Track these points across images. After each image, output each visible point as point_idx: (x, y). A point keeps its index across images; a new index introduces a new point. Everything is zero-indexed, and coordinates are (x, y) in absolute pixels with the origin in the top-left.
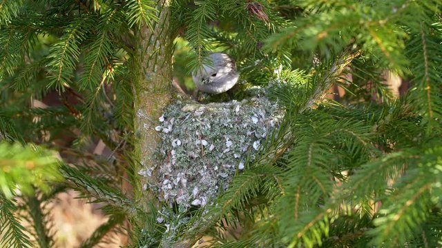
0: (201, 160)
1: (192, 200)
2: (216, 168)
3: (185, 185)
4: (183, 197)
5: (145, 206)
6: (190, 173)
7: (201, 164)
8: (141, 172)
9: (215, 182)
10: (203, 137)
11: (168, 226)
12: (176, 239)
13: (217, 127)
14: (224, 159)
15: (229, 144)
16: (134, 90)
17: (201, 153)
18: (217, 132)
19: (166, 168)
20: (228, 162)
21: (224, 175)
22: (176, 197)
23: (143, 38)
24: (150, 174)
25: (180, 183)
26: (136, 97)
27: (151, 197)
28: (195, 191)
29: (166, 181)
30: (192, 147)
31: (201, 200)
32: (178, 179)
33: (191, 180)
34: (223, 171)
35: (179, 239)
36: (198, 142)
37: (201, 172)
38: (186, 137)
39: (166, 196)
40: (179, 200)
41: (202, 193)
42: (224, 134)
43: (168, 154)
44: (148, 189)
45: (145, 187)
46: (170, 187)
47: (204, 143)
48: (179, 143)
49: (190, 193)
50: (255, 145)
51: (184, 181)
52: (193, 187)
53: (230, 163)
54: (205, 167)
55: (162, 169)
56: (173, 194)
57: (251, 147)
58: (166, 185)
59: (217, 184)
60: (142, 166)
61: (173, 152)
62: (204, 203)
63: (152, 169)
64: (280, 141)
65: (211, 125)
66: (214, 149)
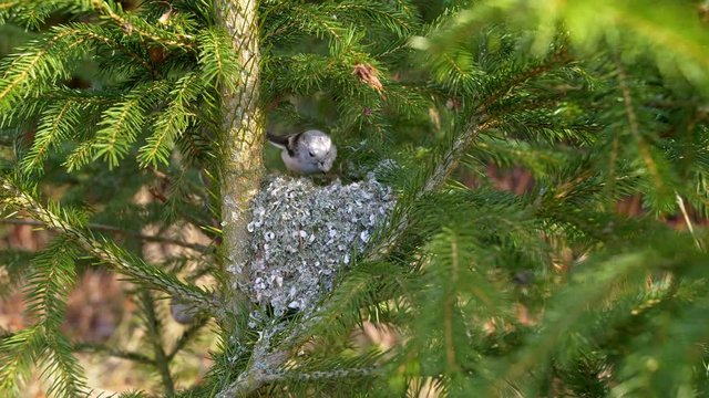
0: (300, 255)
1: (289, 302)
2: (318, 264)
3: (281, 285)
4: (278, 299)
5: (235, 308)
6: (287, 270)
7: (300, 259)
8: (229, 269)
9: (316, 280)
10: (301, 228)
11: (261, 333)
12: (270, 350)
13: (318, 213)
14: (326, 253)
15: (333, 233)
16: (220, 174)
17: (299, 247)
18: (318, 219)
19: (259, 265)
20: (331, 256)
21: (327, 272)
22: (271, 298)
23: (229, 111)
24: (240, 271)
25: (275, 282)
26: (222, 181)
27: (242, 298)
28: (293, 292)
29: (258, 280)
30: (289, 240)
31: (300, 302)
32: (273, 278)
33: (288, 278)
34: (326, 267)
35: (275, 350)
36: (295, 234)
37: (300, 269)
38: (281, 228)
39: (259, 297)
40: (274, 302)
41: (300, 294)
42: (326, 221)
43: (261, 248)
44: (238, 288)
45: (235, 286)
46: (263, 286)
47: (303, 234)
48: (272, 236)
49: (287, 294)
50: (364, 236)
51: (280, 279)
52: (290, 287)
53: (334, 257)
54: (305, 263)
55: (254, 265)
56: (268, 294)
57: (357, 237)
58: (259, 284)
59: (319, 283)
60: (231, 262)
61: (266, 247)
62: (303, 306)
63: (242, 264)
64: (394, 231)
65: (311, 211)
66: (315, 241)
